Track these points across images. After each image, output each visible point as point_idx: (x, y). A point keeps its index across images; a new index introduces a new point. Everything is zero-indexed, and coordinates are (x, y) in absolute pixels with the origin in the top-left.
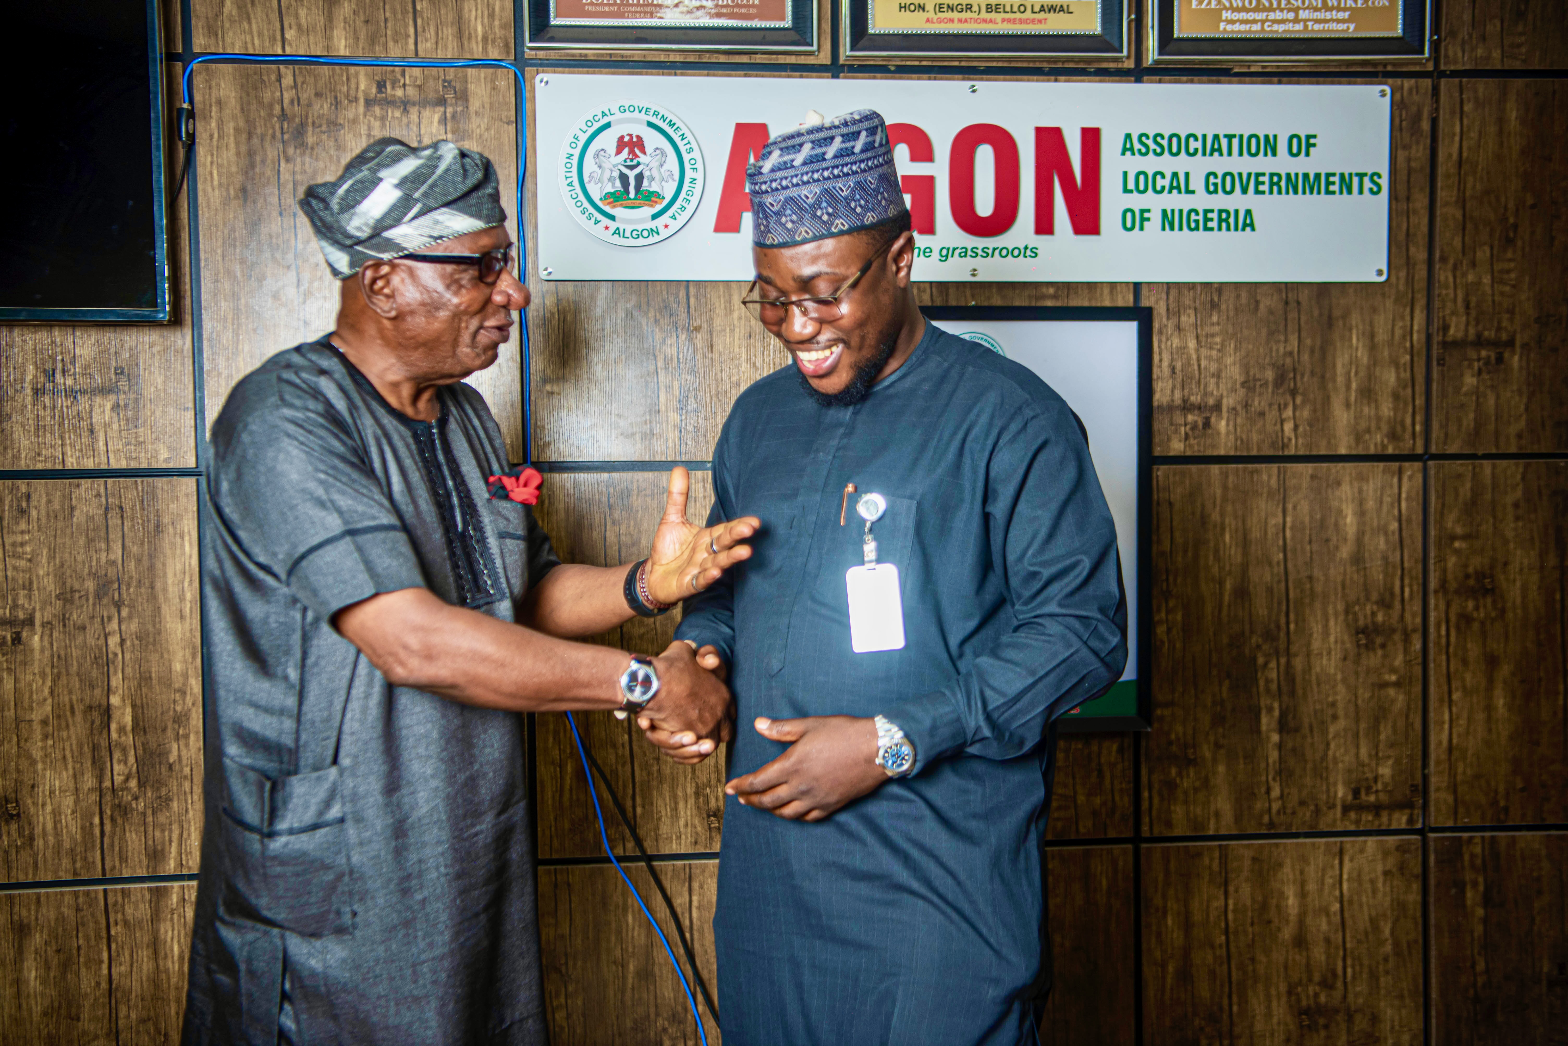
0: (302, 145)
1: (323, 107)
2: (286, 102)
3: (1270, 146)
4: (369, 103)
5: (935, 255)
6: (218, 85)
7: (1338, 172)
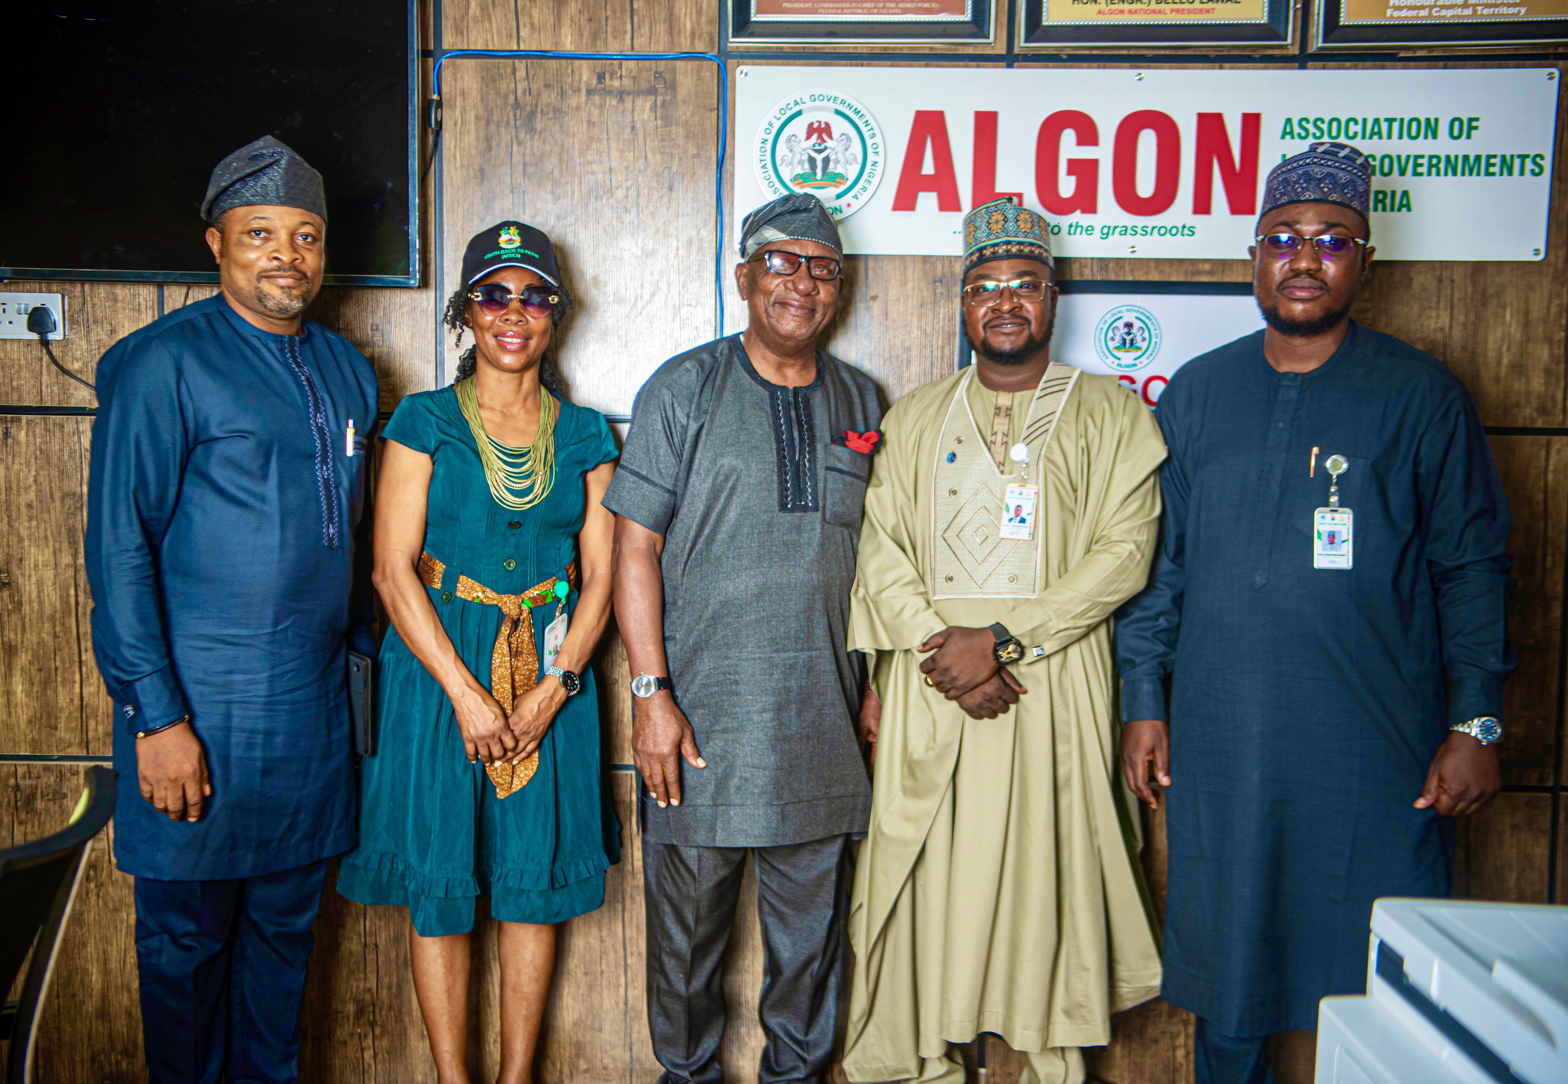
0: (532, 130)
1: (549, 98)
2: (519, 92)
3: (1431, 129)
4: (590, 92)
5: (1097, 233)
6: (462, 77)
7: (1499, 153)
